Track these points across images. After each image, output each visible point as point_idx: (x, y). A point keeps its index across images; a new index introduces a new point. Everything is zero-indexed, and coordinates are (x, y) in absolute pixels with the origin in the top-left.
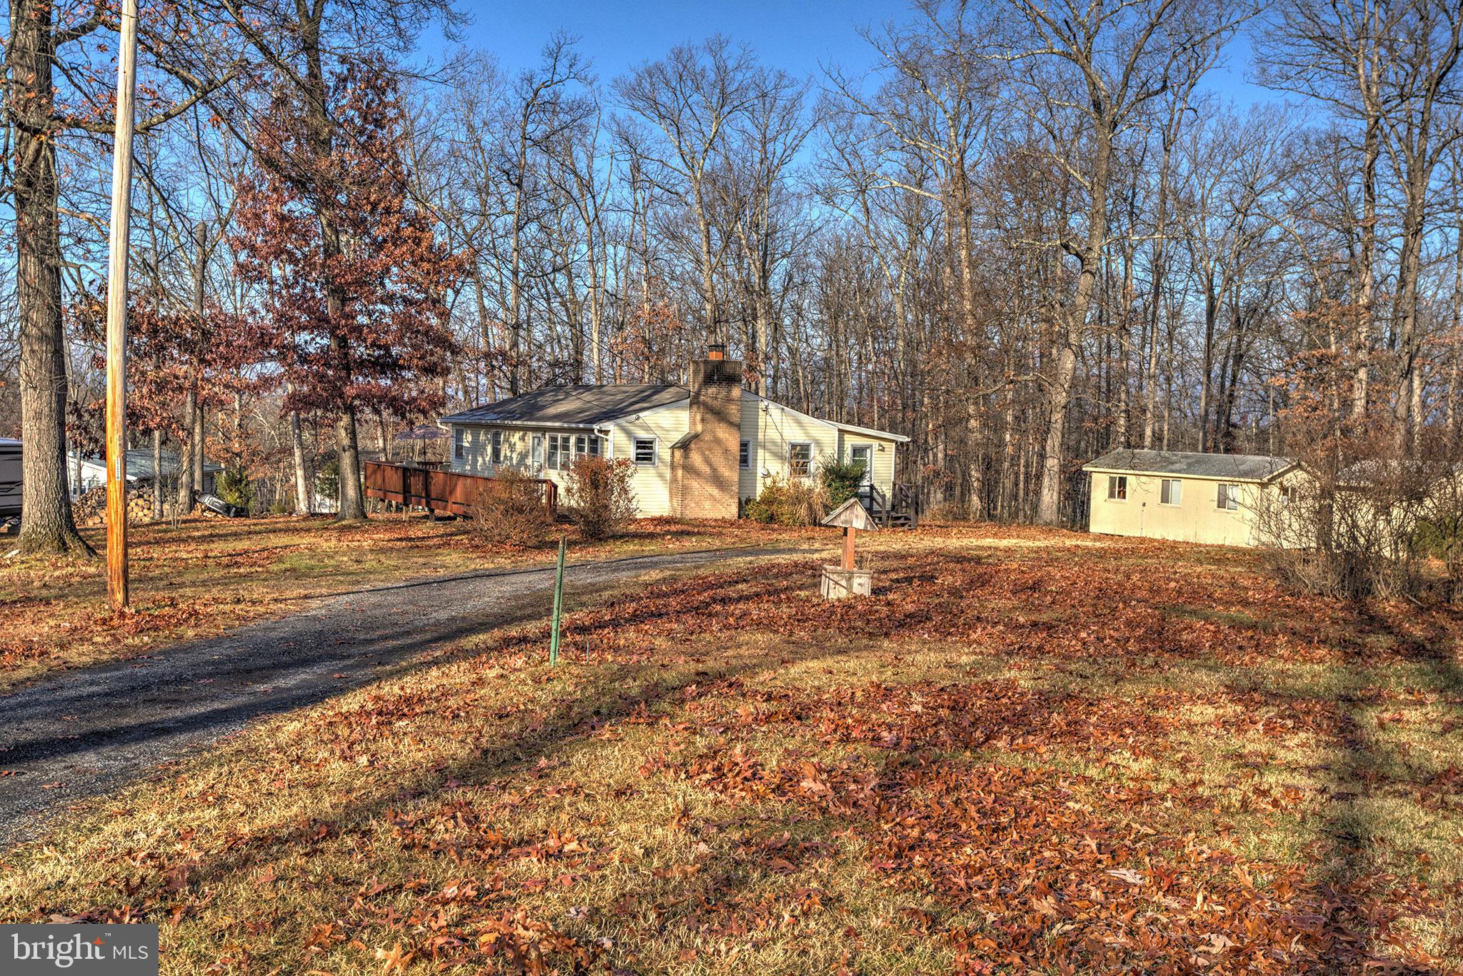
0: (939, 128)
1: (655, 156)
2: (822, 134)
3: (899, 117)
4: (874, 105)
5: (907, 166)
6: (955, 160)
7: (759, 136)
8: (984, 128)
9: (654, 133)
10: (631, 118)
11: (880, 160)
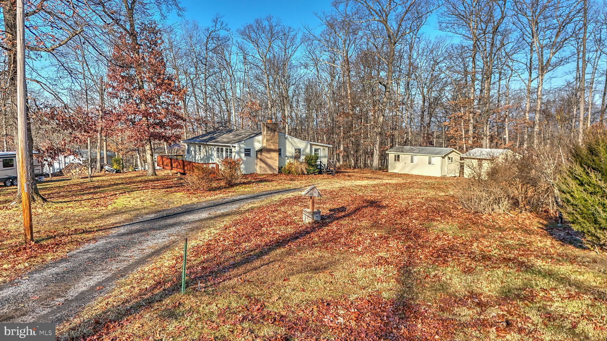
0: (340, 45)
1: (251, 54)
2: (303, 46)
3: (327, 41)
4: (319, 37)
5: (330, 56)
6: (345, 55)
7: (284, 47)
8: (354, 44)
9: (250, 47)
10: (243, 42)
11: (322, 55)
